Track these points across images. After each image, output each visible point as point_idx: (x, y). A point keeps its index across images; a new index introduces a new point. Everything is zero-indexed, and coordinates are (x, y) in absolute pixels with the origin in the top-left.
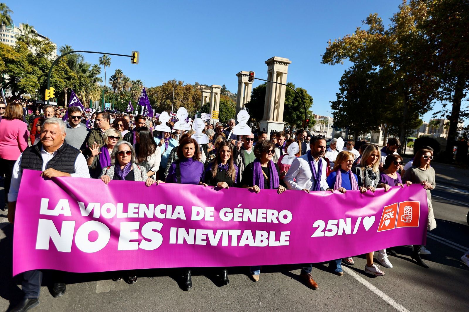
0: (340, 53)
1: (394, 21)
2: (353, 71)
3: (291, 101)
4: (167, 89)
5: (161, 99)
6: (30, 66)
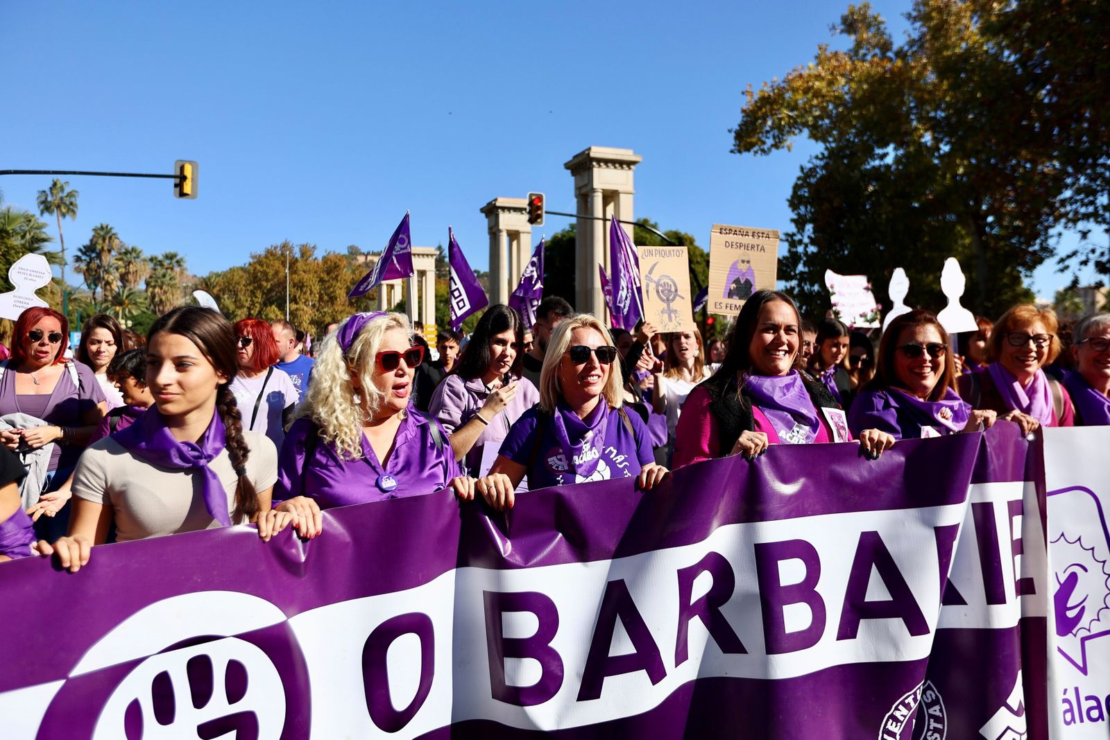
0: (780, 119)
1: (915, 19)
2: (823, 167)
4: (265, 273)
5: (247, 304)
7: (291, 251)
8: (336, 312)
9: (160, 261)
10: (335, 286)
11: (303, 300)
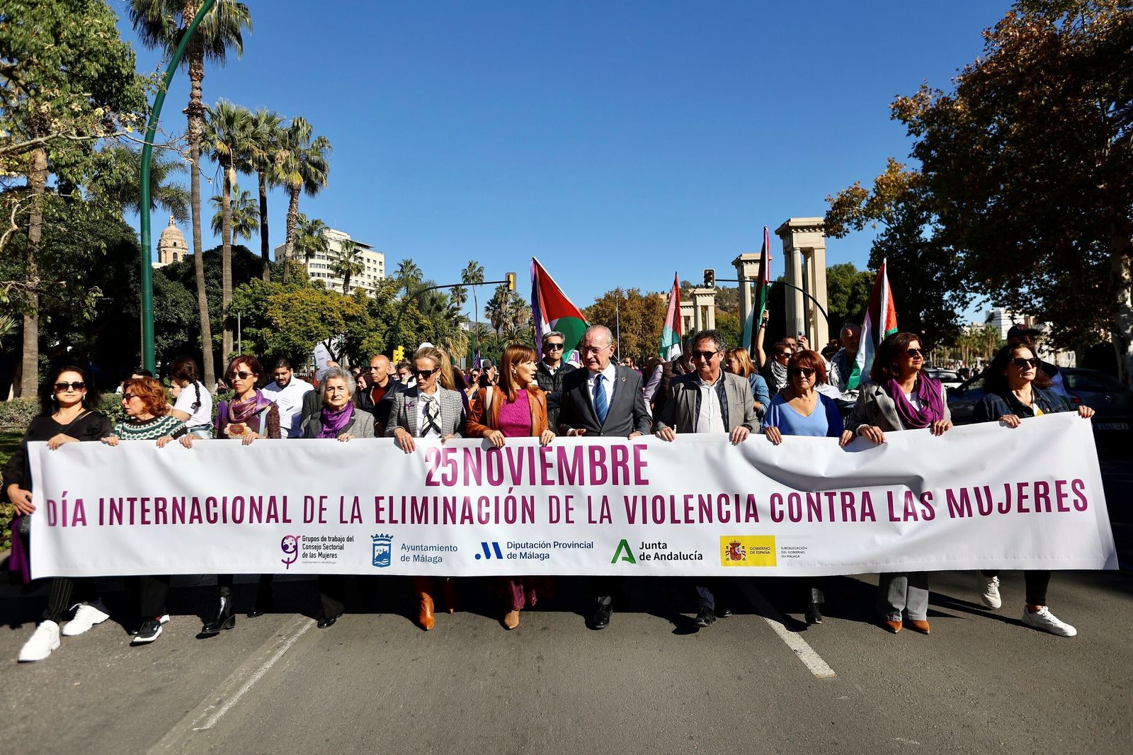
3: (844, 305)
6: (372, 321)
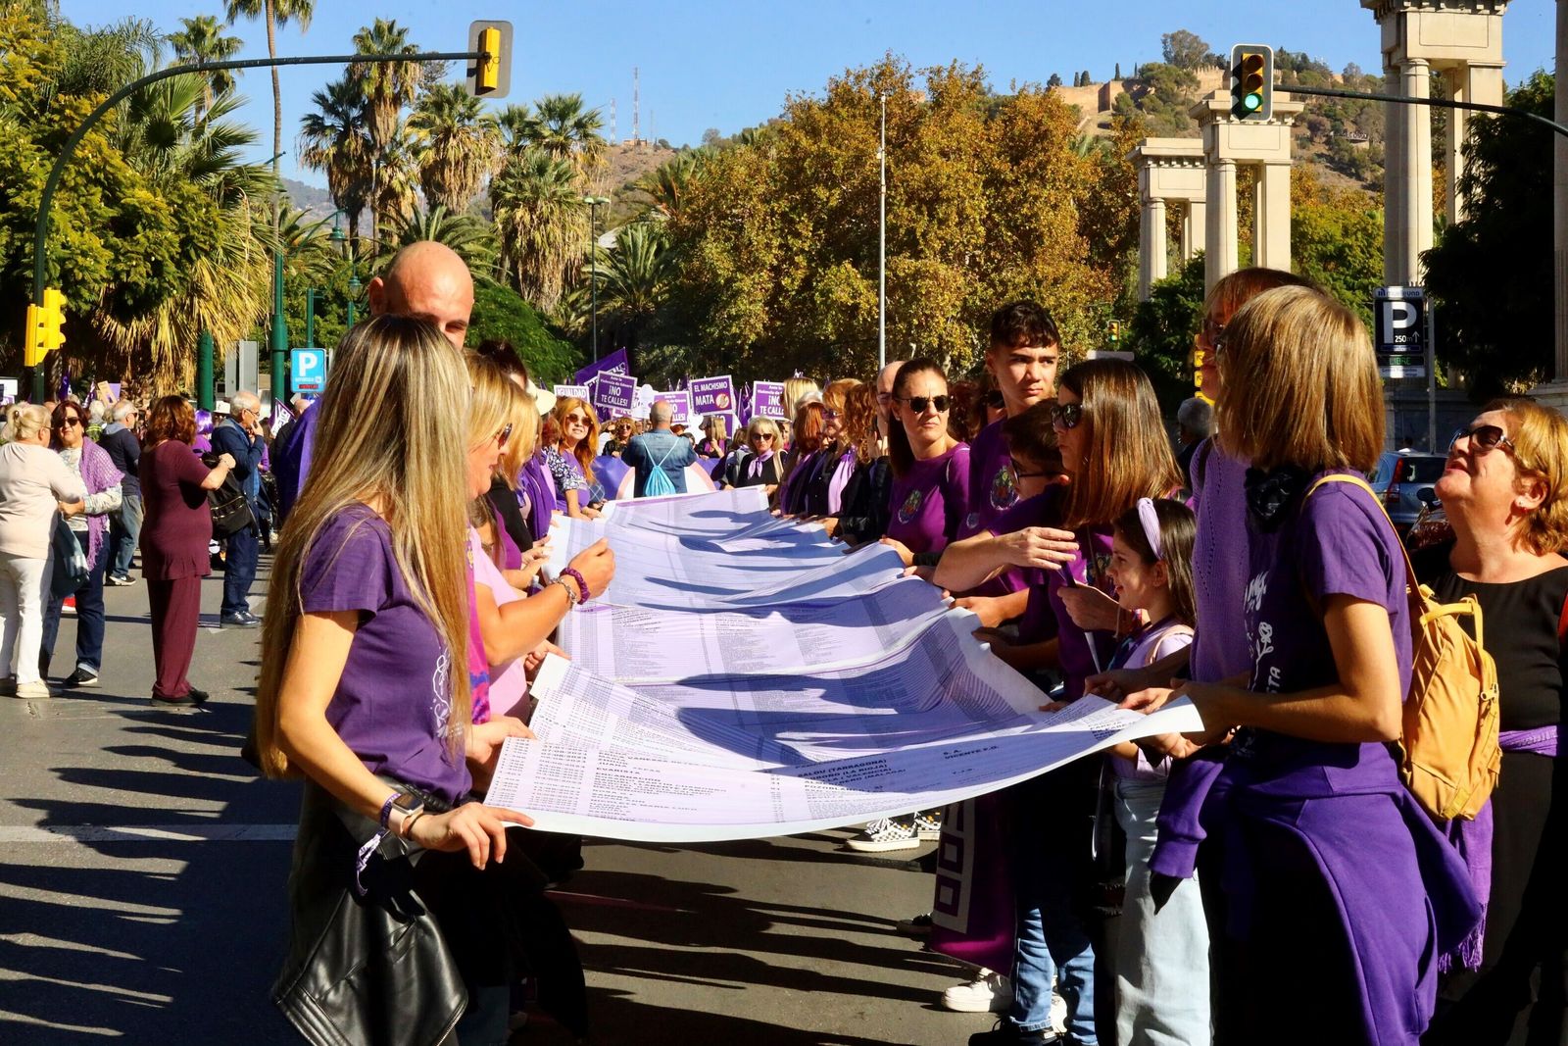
4: (825, 160)
5: (771, 260)
7: (902, 85)
8: (1039, 283)
9: (530, 124)
10: (1036, 198)
11: (937, 245)
